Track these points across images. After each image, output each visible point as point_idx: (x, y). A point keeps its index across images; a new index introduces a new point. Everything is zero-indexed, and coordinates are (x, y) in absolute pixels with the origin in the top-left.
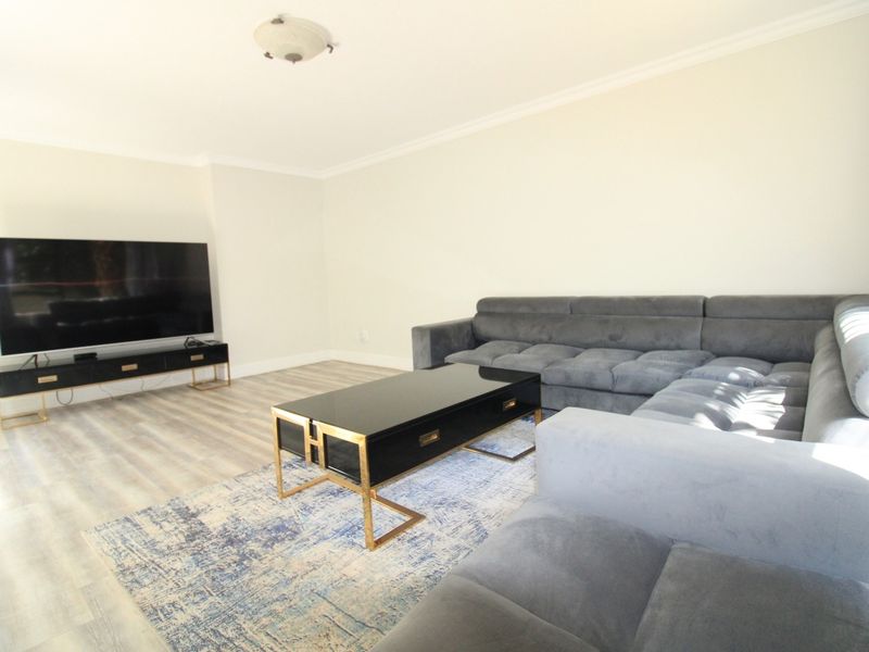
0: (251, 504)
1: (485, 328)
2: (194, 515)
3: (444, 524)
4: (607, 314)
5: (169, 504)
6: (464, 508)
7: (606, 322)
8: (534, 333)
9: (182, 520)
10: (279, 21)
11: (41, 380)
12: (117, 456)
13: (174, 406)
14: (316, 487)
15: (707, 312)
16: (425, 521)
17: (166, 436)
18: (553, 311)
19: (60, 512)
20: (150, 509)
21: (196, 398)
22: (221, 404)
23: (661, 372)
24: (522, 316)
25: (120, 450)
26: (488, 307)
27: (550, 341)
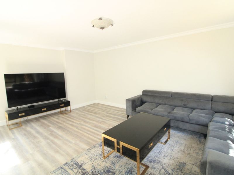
0: (96, 161)
1: (145, 99)
2: (81, 166)
3: (156, 170)
4: (183, 98)
5: (72, 161)
6: (158, 163)
7: (182, 100)
8: (160, 101)
9: (78, 168)
10: (100, 19)
11: (20, 115)
12: (49, 141)
13: (57, 120)
14: (112, 154)
15: (213, 100)
16: (149, 168)
17: (60, 133)
18: (166, 96)
19: (40, 165)
20: (66, 163)
21: (63, 117)
22: (71, 120)
23: (204, 119)
24: (156, 96)
25: (48, 139)
26: (146, 93)
27: (165, 104)
